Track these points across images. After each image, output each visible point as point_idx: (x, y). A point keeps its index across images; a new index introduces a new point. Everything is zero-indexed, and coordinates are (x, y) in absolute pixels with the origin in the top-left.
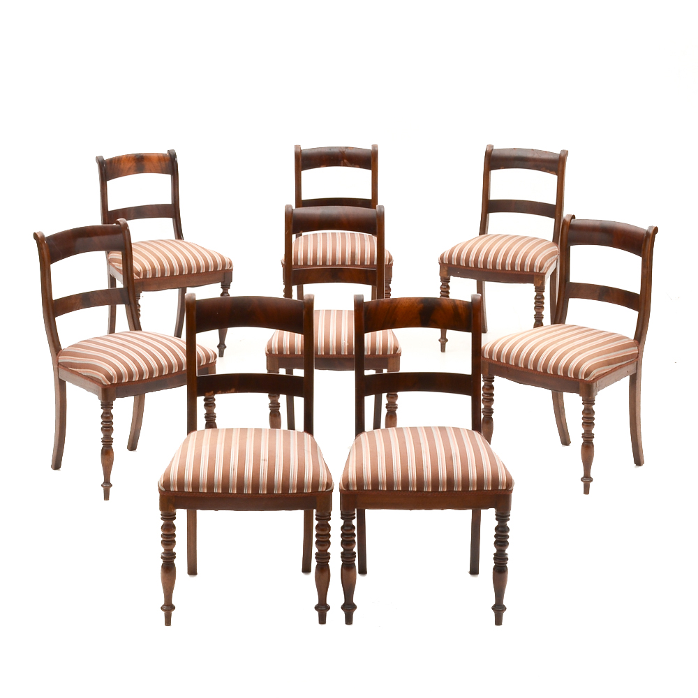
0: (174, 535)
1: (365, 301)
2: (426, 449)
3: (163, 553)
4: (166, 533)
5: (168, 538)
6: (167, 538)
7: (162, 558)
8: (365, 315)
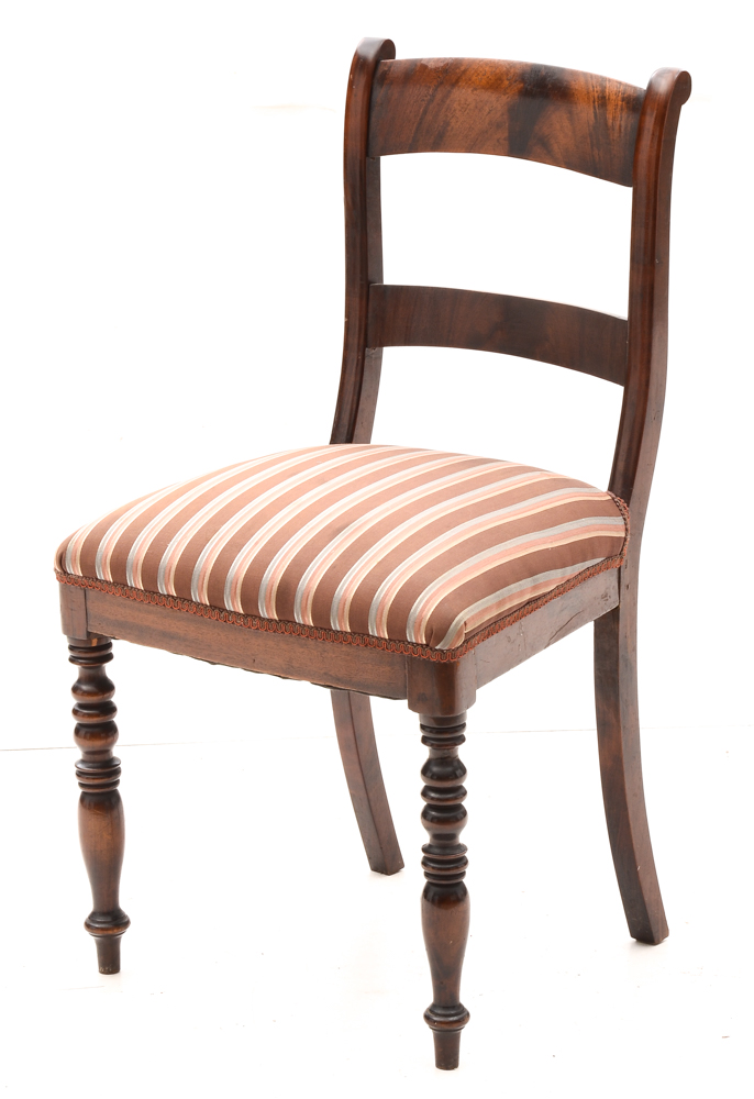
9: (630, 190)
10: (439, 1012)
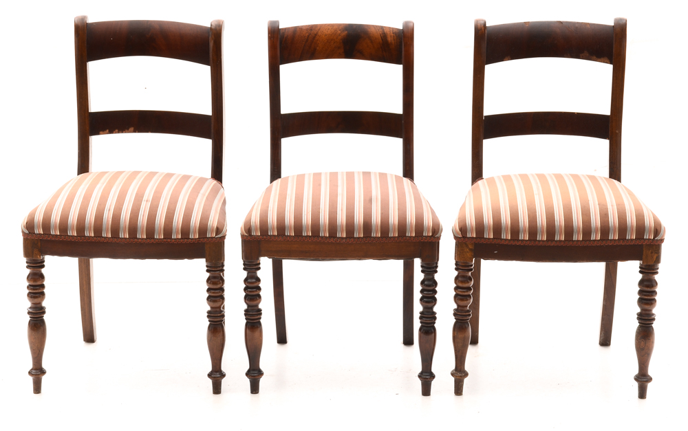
0: (43, 286)
1: (280, 28)
2: (343, 190)
3: (30, 308)
4: (32, 283)
5: (36, 289)
6: (34, 289)
7: (29, 313)
8: (281, 43)
9: (401, 67)
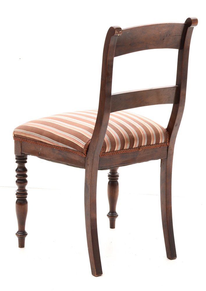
10: (20, 233)
